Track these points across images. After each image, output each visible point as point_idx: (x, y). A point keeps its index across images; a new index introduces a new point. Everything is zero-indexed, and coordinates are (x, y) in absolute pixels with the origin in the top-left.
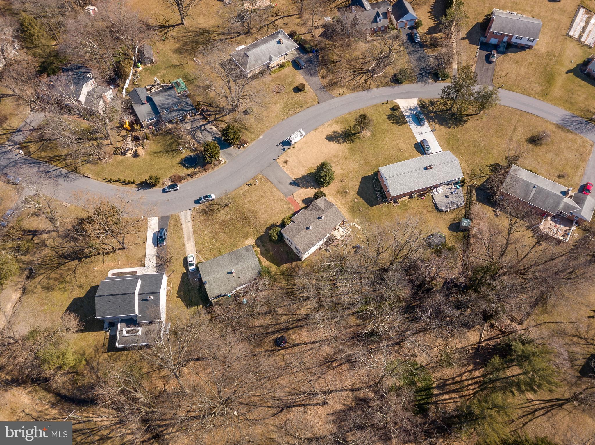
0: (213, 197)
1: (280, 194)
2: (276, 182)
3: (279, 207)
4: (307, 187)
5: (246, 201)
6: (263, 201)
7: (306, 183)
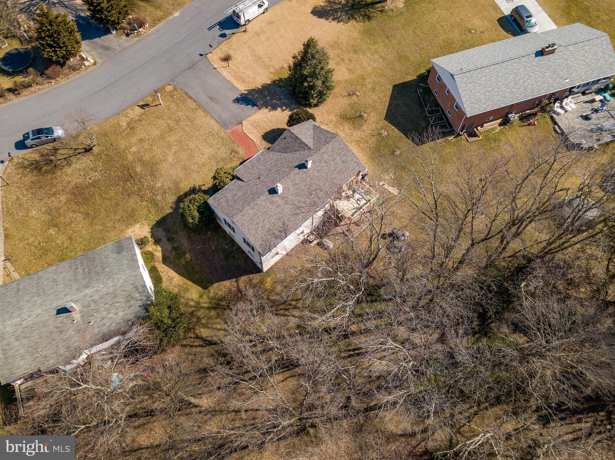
0: (59, 132)
1: (213, 122)
2: (203, 99)
3: (208, 151)
4: (274, 108)
5: (134, 140)
6: (172, 139)
7: (271, 100)
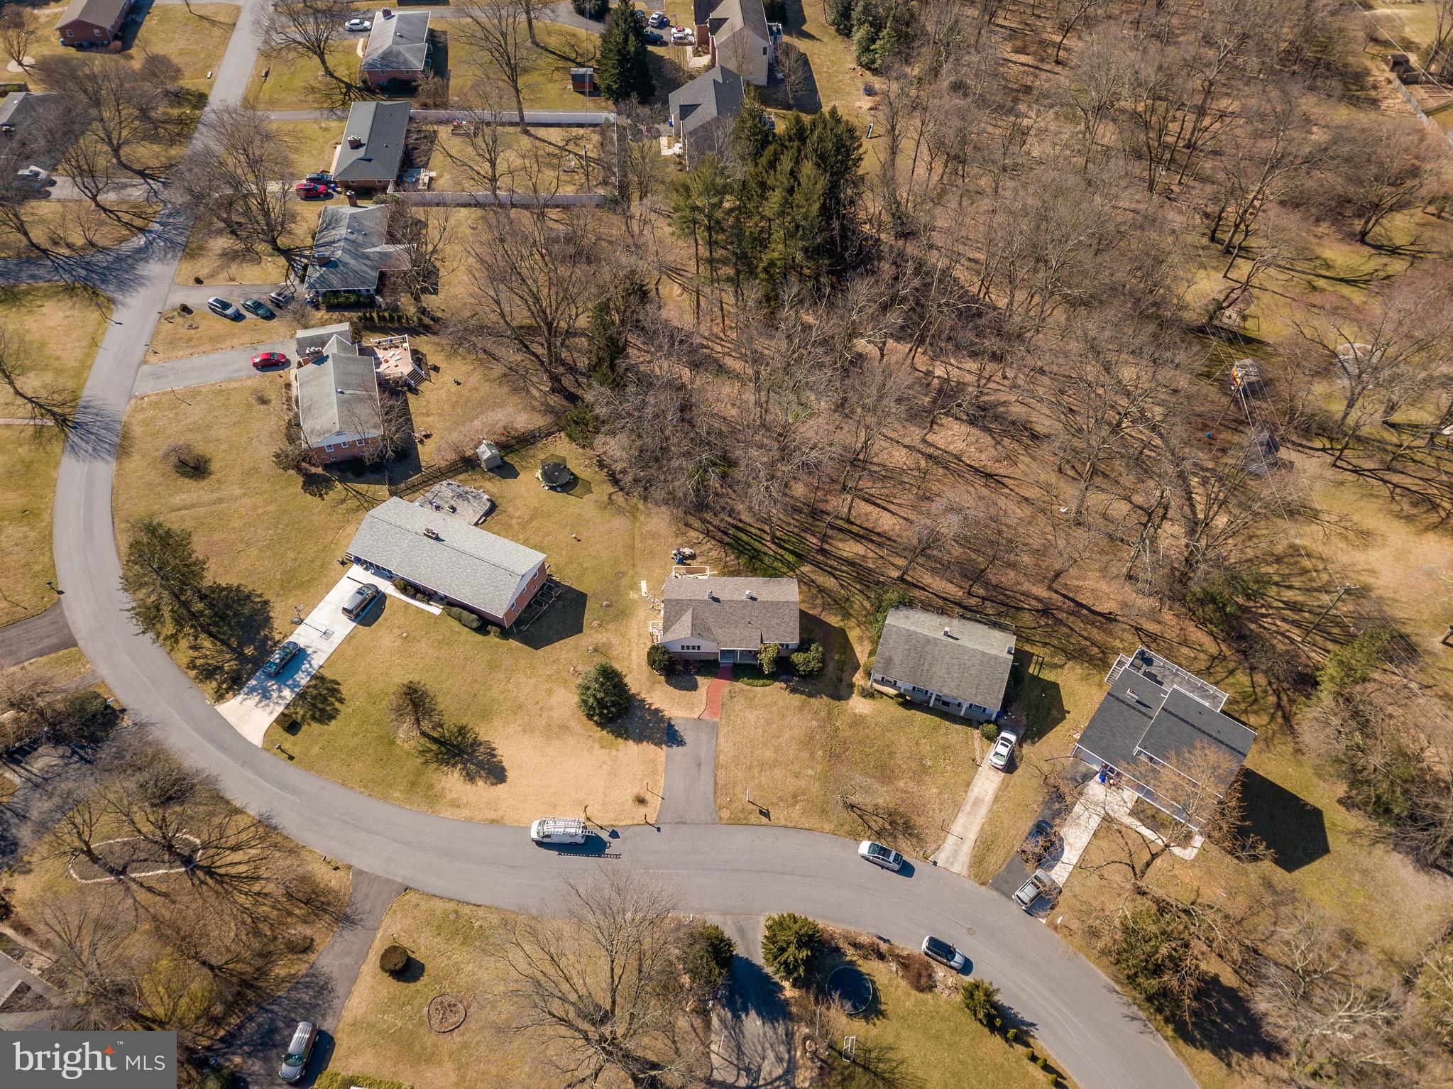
0: (864, 847)
1: (722, 740)
2: (707, 771)
3: (751, 716)
4: (657, 711)
5: (802, 783)
6: (769, 754)
7: (650, 721)
